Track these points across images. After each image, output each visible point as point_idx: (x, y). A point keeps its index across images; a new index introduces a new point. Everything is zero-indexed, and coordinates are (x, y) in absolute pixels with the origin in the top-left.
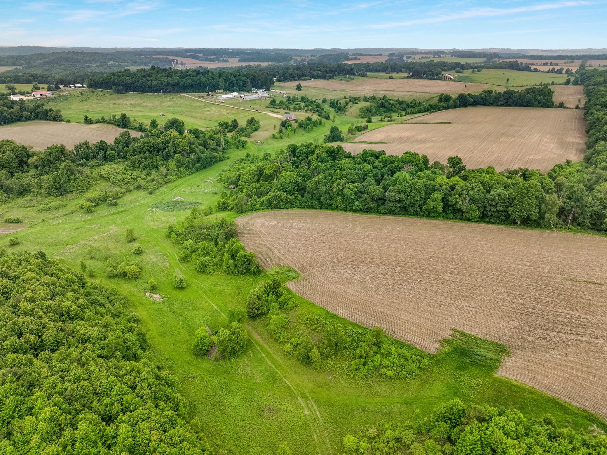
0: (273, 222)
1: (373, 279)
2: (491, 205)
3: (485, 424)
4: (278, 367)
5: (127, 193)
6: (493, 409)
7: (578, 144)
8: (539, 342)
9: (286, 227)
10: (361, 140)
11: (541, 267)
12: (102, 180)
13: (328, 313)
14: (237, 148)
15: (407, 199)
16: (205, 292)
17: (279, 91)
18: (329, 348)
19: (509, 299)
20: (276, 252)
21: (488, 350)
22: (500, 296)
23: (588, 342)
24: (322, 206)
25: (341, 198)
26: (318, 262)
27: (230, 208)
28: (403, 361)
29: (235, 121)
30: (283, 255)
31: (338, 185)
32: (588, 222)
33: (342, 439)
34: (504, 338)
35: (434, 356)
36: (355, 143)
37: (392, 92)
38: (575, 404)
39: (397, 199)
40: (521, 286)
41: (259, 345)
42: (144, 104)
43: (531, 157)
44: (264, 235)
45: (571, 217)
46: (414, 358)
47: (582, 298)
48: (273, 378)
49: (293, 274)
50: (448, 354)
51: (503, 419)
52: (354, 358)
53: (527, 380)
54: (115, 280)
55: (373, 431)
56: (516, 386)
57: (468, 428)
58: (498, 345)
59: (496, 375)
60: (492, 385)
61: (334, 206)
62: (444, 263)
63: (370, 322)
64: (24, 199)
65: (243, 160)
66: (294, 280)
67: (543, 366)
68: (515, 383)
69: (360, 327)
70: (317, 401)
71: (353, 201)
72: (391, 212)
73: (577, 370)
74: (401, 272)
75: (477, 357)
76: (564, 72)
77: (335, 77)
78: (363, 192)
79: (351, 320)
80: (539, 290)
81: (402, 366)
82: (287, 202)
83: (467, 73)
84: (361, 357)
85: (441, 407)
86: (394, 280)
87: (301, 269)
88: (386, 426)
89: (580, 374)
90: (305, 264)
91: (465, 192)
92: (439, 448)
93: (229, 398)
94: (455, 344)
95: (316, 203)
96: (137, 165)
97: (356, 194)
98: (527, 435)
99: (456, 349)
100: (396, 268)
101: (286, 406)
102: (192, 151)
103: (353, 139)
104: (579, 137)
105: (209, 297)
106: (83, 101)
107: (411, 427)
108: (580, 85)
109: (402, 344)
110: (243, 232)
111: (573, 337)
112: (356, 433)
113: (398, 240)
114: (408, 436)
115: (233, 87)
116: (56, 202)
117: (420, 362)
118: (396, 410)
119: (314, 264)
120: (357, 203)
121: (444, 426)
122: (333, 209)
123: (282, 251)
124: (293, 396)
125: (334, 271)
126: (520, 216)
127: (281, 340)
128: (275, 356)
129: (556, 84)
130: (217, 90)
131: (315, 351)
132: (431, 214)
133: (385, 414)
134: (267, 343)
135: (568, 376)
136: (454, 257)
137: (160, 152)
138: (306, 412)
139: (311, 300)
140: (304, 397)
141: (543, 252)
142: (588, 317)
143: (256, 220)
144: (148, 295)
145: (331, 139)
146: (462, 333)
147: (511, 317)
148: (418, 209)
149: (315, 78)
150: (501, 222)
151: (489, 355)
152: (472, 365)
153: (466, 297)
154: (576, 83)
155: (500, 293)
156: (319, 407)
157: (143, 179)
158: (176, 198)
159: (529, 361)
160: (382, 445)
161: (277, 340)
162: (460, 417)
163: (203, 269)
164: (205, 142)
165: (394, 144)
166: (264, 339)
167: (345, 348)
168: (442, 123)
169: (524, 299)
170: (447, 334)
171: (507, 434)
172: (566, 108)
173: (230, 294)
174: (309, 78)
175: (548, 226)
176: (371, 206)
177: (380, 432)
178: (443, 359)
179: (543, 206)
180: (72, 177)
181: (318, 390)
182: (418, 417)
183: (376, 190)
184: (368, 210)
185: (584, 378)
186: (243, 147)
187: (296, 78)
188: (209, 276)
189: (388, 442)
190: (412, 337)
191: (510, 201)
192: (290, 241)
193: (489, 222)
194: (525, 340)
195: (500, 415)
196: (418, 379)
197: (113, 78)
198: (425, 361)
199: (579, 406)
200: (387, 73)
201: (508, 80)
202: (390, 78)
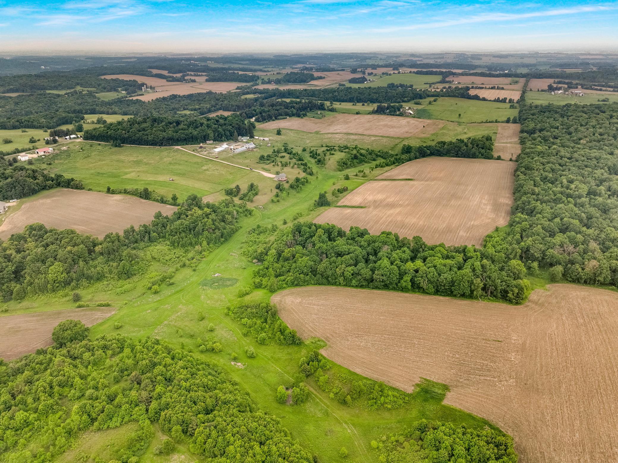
0: (299, 300)
1: (373, 345)
2: (441, 285)
3: (436, 431)
4: (328, 407)
5: (177, 272)
6: (440, 423)
7: (507, 205)
8: (465, 382)
9: (308, 304)
10: (344, 204)
11: (470, 331)
12: (154, 261)
13: (350, 371)
14: (246, 216)
15: (388, 280)
16: (269, 359)
17: (262, 138)
18: (356, 395)
19: (451, 355)
20: (307, 326)
21: (439, 389)
22: (446, 354)
23: (490, 380)
24: (329, 283)
25: (342, 277)
26: (336, 333)
27: (263, 286)
28: (395, 399)
29: (238, 187)
30: (312, 328)
31: (340, 269)
32: (499, 295)
33: (370, 443)
34: (448, 381)
35: (411, 394)
36: (340, 207)
37: (362, 137)
38: (479, 416)
39: (381, 280)
40: (458, 346)
41: (314, 394)
42: (145, 160)
43: (472, 223)
44: (296, 312)
45: (489, 291)
46: (401, 397)
47: (490, 352)
48: (327, 414)
49: (322, 344)
50: (418, 393)
51: (444, 427)
52: (370, 399)
53: (458, 405)
54: (208, 354)
55: (384, 438)
56: (453, 409)
57: (428, 433)
58: (445, 385)
59: (443, 403)
60: (441, 409)
61: (338, 283)
62: (414, 331)
63: (375, 376)
64: (101, 284)
65: (254, 230)
66: (324, 348)
67: (466, 396)
68: (452, 407)
69: (370, 379)
70: (353, 425)
71: (351, 280)
72: (377, 288)
73: (482, 397)
74: (389, 339)
75: (434, 394)
76: (507, 101)
77: (308, 114)
78: (358, 274)
79: (364, 375)
80: (468, 348)
81: (395, 402)
82: (305, 281)
83: (424, 104)
84: (373, 398)
85: (416, 424)
86: (385, 345)
87: (326, 339)
88: (390, 435)
89: (483, 400)
90: (328, 335)
91: (425, 275)
92: (416, 443)
93: (307, 427)
94: (422, 386)
95: (325, 281)
96: (176, 244)
97: (352, 275)
98: (454, 434)
99: (422, 389)
100: (385, 336)
101: (337, 429)
102: (217, 228)
103: (337, 202)
104: (508, 197)
105: (273, 363)
106: (86, 157)
107: (402, 435)
108: (518, 123)
109: (394, 389)
110: (281, 310)
111: (483, 378)
112: (376, 439)
113: (385, 312)
114: (401, 439)
115: (221, 138)
116: (127, 285)
117: (404, 399)
118: (394, 426)
119: (334, 335)
120: (354, 281)
121: (418, 433)
122: (337, 285)
123: (311, 325)
124: (340, 423)
125: (348, 340)
126: (459, 293)
127: (327, 391)
128: (325, 401)
129: (499, 122)
130: (207, 142)
131: (349, 397)
132: (404, 290)
133: (389, 429)
134: (318, 393)
135: (477, 401)
136: (420, 326)
137: (192, 231)
138: (349, 431)
139: (338, 363)
140: (346, 423)
141: (472, 319)
142: (492, 364)
143: (286, 297)
144: (233, 363)
145: (320, 204)
146: (425, 379)
147: (451, 367)
148: (395, 286)
149: (290, 116)
150: (448, 295)
151: (440, 392)
152: (431, 398)
153: (427, 355)
154: (515, 122)
155: (446, 351)
156: (355, 428)
157: (183, 257)
158: (216, 275)
159: (459, 394)
160: (390, 444)
161: (324, 391)
162: (425, 428)
163: (262, 342)
164: (223, 217)
165: (371, 209)
166: (316, 390)
167: (364, 394)
168: (406, 179)
169: (458, 355)
170: (417, 381)
171: (445, 435)
172: (502, 160)
173: (286, 360)
174: (284, 117)
175: (476, 298)
176: (364, 284)
177: (388, 438)
178: (416, 396)
179: (472, 287)
180: (133, 262)
181: (353, 418)
182: (405, 429)
183: (366, 272)
184: (362, 287)
185: (485, 402)
186: (250, 214)
187: (274, 118)
188: (267, 347)
189: (392, 443)
190: (399, 384)
191: (453, 283)
192: (314, 316)
193: (441, 295)
194: (459, 381)
195: (443, 426)
196: (404, 408)
197: (109, 133)
198: (407, 398)
199: (481, 416)
200: (353, 105)
201: (460, 115)
202: (357, 113)
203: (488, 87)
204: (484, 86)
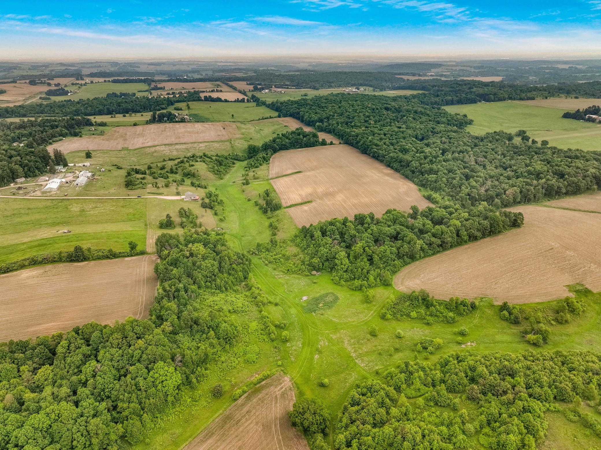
10: (290, 204)
29: (169, 216)
49: (487, 299)
66: (494, 300)
83: (184, 109)
115: (34, 172)
144: (463, 346)
149: (64, 137)
158: (305, 299)
165: (319, 201)
168: (296, 173)
172: (334, 144)
200: (112, 117)
201: (233, 115)
202: (135, 125)
203: (208, 91)
204: (205, 90)
